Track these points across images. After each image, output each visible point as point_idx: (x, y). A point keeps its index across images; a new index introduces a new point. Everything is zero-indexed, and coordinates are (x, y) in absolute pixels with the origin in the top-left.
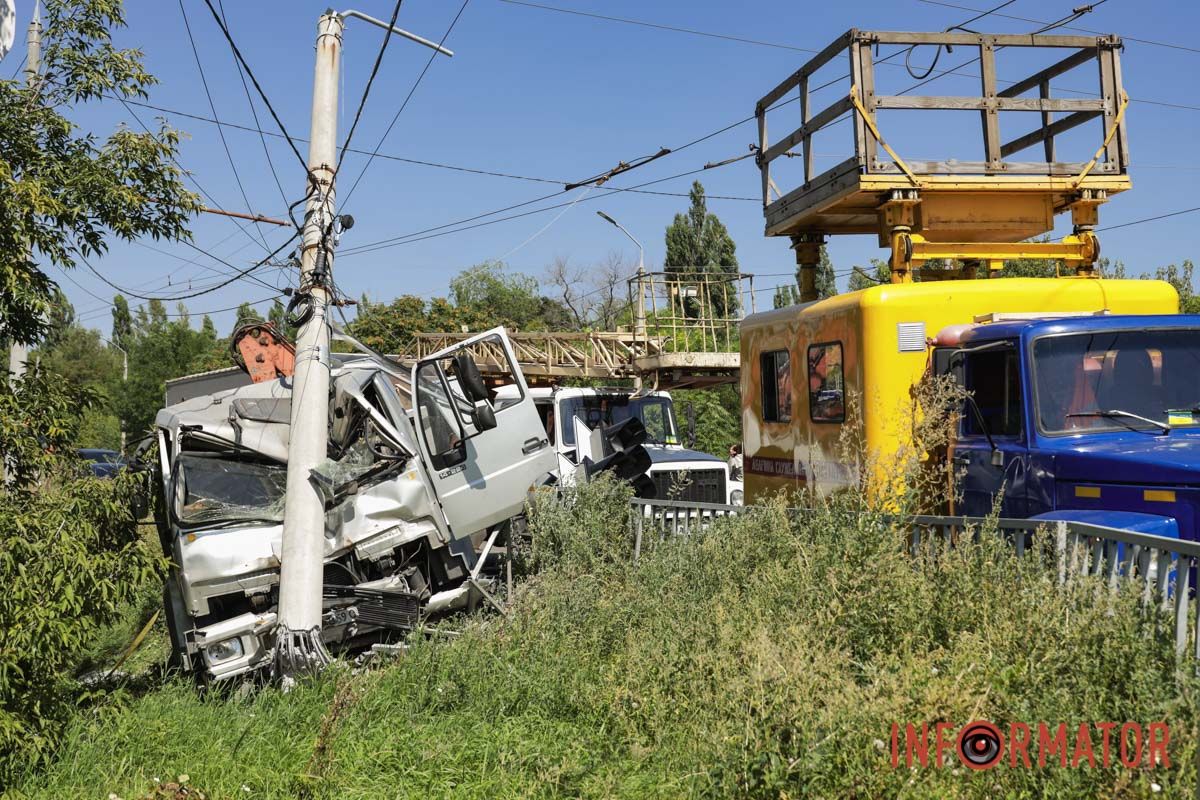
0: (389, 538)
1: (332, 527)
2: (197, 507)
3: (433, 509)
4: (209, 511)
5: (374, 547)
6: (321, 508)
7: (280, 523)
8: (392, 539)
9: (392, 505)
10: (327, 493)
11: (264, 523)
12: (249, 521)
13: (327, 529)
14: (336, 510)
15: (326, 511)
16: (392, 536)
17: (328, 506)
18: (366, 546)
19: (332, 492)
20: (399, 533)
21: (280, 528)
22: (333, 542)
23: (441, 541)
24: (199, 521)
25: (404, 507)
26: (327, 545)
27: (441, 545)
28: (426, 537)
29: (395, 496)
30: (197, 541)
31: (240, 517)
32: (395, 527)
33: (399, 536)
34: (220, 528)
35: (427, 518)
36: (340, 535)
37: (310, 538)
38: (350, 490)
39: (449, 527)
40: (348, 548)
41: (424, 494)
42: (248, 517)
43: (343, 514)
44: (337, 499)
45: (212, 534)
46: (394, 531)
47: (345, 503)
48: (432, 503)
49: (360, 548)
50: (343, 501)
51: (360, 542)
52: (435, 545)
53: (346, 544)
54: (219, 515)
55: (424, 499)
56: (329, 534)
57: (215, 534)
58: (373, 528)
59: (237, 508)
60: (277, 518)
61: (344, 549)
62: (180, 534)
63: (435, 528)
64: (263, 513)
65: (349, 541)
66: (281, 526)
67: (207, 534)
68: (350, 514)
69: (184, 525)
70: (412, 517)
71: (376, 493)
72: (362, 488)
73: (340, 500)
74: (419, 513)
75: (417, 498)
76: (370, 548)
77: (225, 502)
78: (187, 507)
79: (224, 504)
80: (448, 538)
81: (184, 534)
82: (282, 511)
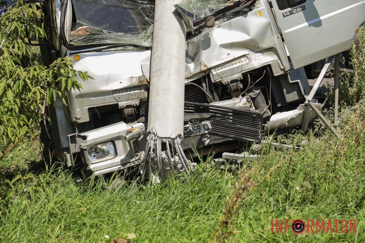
0: (238, 64)
1: (191, 54)
2: (80, 33)
3: (276, 42)
4: (92, 36)
5: (226, 72)
6: (183, 37)
7: (147, 48)
8: (242, 65)
9: (242, 37)
10: (188, 26)
11: (135, 49)
12: (123, 46)
13: (187, 55)
14: (195, 39)
15: (186, 41)
16: (241, 64)
17: (189, 36)
18: (220, 71)
19: (192, 24)
20: (248, 61)
21: (148, 52)
22: (192, 66)
23: (282, 70)
24: (84, 44)
25: (252, 40)
26: (187, 68)
27: (282, 73)
28: (269, 66)
29: (245, 30)
30: (80, 61)
31: (117, 42)
32: (244, 56)
33: (247, 64)
34: (100, 50)
35: (271, 50)
36: (199, 60)
37: (175, 61)
38: (209, 24)
39: (289, 57)
40: (204, 71)
41: (270, 27)
42: (122, 42)
43: (200, 43)
44: (196, 30)
45: (93, 55)
46: (243, 59)
47: (203, 34)
48: (276, 37)
49: (214, 72)
50: (200, 32)
51: (215, 67)
52: (277, 73)
53: (204, 68)
54: (100, 39)
55: (269, 33)
56: (189, 60)
57: (96, 55)
58: (226, 56)
59: (114, 34)
60: (146, 44)
61: (201, 72)
62: (68, 54)
63: (277, 58)
64: (135, 40)
65: (205, 66)
66: (150, 51)
67: (90, 55)
68: (207, 43)
69: (71, 47)
70: (259, 48)
71: (230, 27)
72: (217, 22)
73: (199, 31)
74: (265, 45)
75: (263, 32)
76: (222, 73)
77: (105, 29)
78: (73, 32)
79: (104, 31)
80: (288, 68)
81: (71, 54)
82: (150, 38)
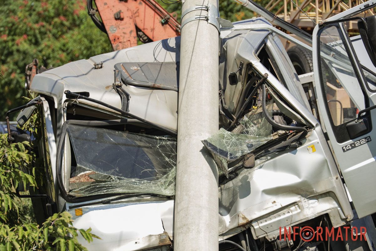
0: (287, 215)
1: (226, 203)
2: (82, 180)
3: (335, 185)
4: (97, 183)
5: (271, 225)
6: (215, 182)
7: (169, 198)
8: (292, 216)
9: (291, 179)
10: (221, 167)
11: (154, 199)
12: (138, 195)
13: (221, 205)
14: (230, 184)
15: (219, 186)
16: (290, 214)
17: (222, 180)
18: (263, 224)
19: (225, 165)
20: (299, 211)
21: (171, 203)
22: (227, 219)
23: (343, 220)
24: (87, 194)
25: (304, 183)
26: (221, 222)
27: (343, 223)
28: (327, 215)
29: (294, 170)
30: (83, 216)
31: (130, 191)
32: (294, 204)
33: (298, 213)
34: (108, 202)
35: (329, 194)
36: (236, 211)
37: (205, 214)
38: (247, 164)
39: (351, 204)
40: (243, 225)
41: (326, 167)
42: (136, 191)
43: (237, 189)
44: (231, 173)
45: (100, 209)
46: (293, 208)
47: (240, 177)
48: (335, 178)
49: (256, 226)
50: (237, 175)
51: (257, 220)
52: (337, 223)
53: (242, 222)
54: (108, 188)
55: (325, 173)
56: (223, 211)
57: (103, 208)
58: (270, 204)
59: (125, 181)
60: (168, 192)
61: (239, 226)
62: (68, 208)
63: (336, 205)
64: (154, 188)
65: (244, 218)
66: (172, 201)
67: (95, 209)
68: (246, 189)
69: (71, 199)
70: (312, 192)
71: (275, 167)
72: (258, 161)
73: (235, 174)
74: (321, 188)
75: (318, 173)
76: (267, 227)
77: (113, 174)
78: (72, 180)
79: (112, 177)
80: (350, 217)
81: (71, 208)
82: (173, 185)
